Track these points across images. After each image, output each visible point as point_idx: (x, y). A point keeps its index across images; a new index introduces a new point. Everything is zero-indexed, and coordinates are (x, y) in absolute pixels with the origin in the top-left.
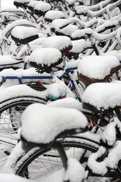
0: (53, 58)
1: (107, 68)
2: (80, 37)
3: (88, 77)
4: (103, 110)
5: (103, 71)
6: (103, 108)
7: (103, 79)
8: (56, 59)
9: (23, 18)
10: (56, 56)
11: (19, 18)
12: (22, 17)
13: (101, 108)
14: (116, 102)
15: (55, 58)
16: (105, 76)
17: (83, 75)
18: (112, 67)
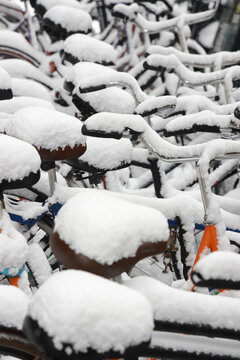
0: (13, 167)
1: (129, 238)
2: (108, 131)
3: (72, 247)
4: (69, 351)
5: (115, 244)
6: (71, 345)
7: (110, 263)
8: (19, 172)
9: (16, 30)
10: (24, 164)
11: (7, 26)
12: (14, 26)
13: (65, 345)
14: (113, 339)
15: (17, 169)
16: (117, 258)
17: (61, 237)
18: (145, 239)
